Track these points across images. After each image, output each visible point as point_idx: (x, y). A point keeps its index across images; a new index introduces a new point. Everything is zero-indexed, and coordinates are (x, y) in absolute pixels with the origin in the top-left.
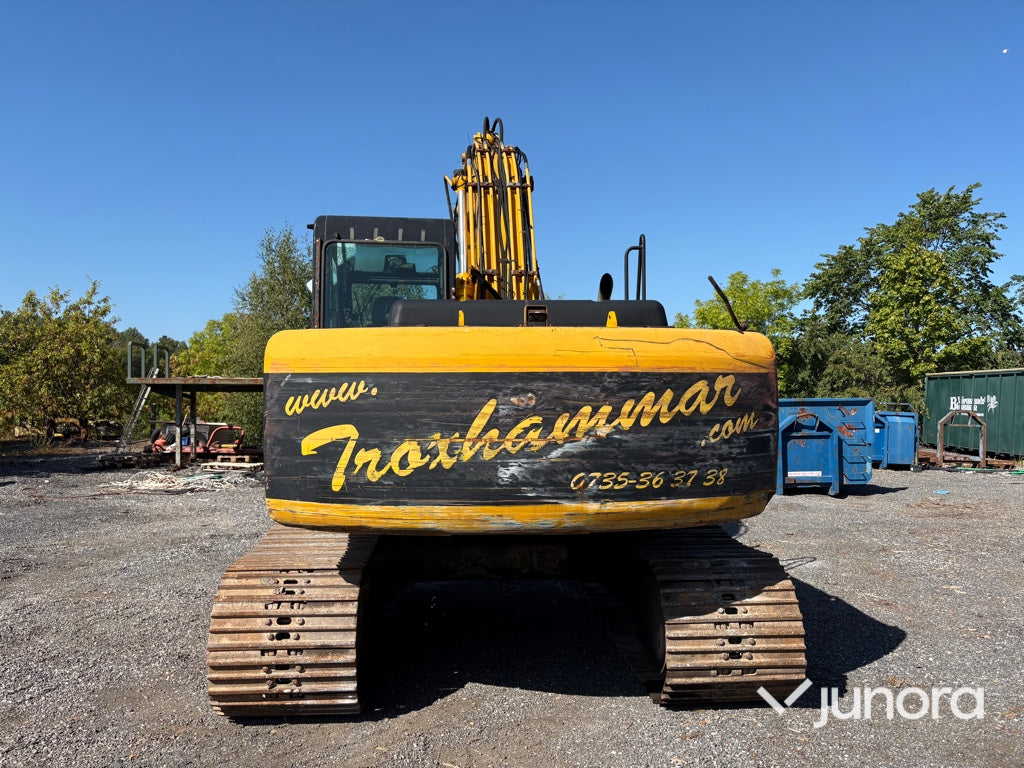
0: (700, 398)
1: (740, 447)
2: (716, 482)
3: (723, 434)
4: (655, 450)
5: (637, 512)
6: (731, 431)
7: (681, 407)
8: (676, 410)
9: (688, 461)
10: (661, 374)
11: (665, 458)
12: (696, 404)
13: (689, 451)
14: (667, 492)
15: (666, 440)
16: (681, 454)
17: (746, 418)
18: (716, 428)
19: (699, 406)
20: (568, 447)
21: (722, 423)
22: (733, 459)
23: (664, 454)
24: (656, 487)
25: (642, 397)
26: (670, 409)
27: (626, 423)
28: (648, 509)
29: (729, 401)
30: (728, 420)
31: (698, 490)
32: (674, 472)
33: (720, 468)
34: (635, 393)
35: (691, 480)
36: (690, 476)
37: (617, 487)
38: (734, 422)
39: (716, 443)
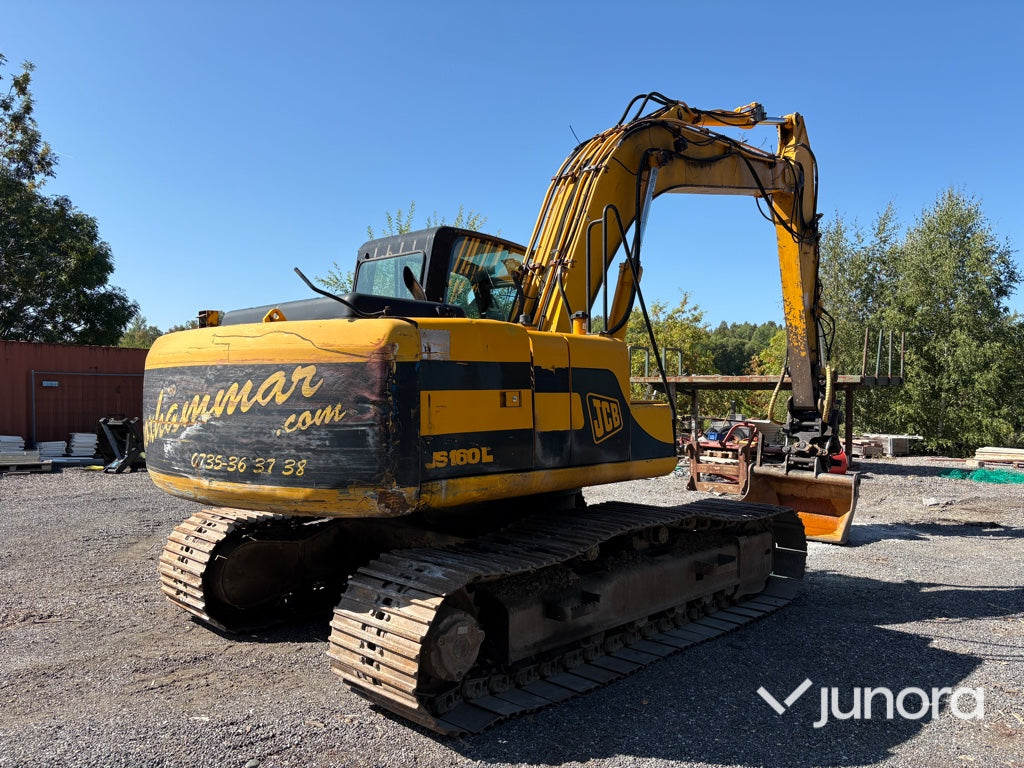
0: (275, 389)
1: (320, 439)
2: (294, 472)
3: (299, 425)
4: (237, 437)
5: (232, 493)
6: (309, 422)
7: (258, 397)
8: (254, 400)
9: (265, 450)
10: (244, 367)
11: (246, 445)
12: (272, 394)
13: (265, 439)
14: (250, 476)
15: (245, 428)
16: (258, 442)
17: (329, 409)
18: (292, 418)
19: (274, 397)
20: (188, 431)
21: (299, 414)
22: (311, 450)
23: (245, 441)
24: (241, 471)
25: (229, 387)
26: (249, 399)
27: (218, 411)
28: (240, 491)
29: (307, 391)
30: (305, 411)
31: (277, 478)
32: (255, 459)
33: (298, 459)
34: (224, 384)
35: (270, 468)
36: (269, 464)
37: (216, 468)
38: (313, 413)
39: (291, 433)
